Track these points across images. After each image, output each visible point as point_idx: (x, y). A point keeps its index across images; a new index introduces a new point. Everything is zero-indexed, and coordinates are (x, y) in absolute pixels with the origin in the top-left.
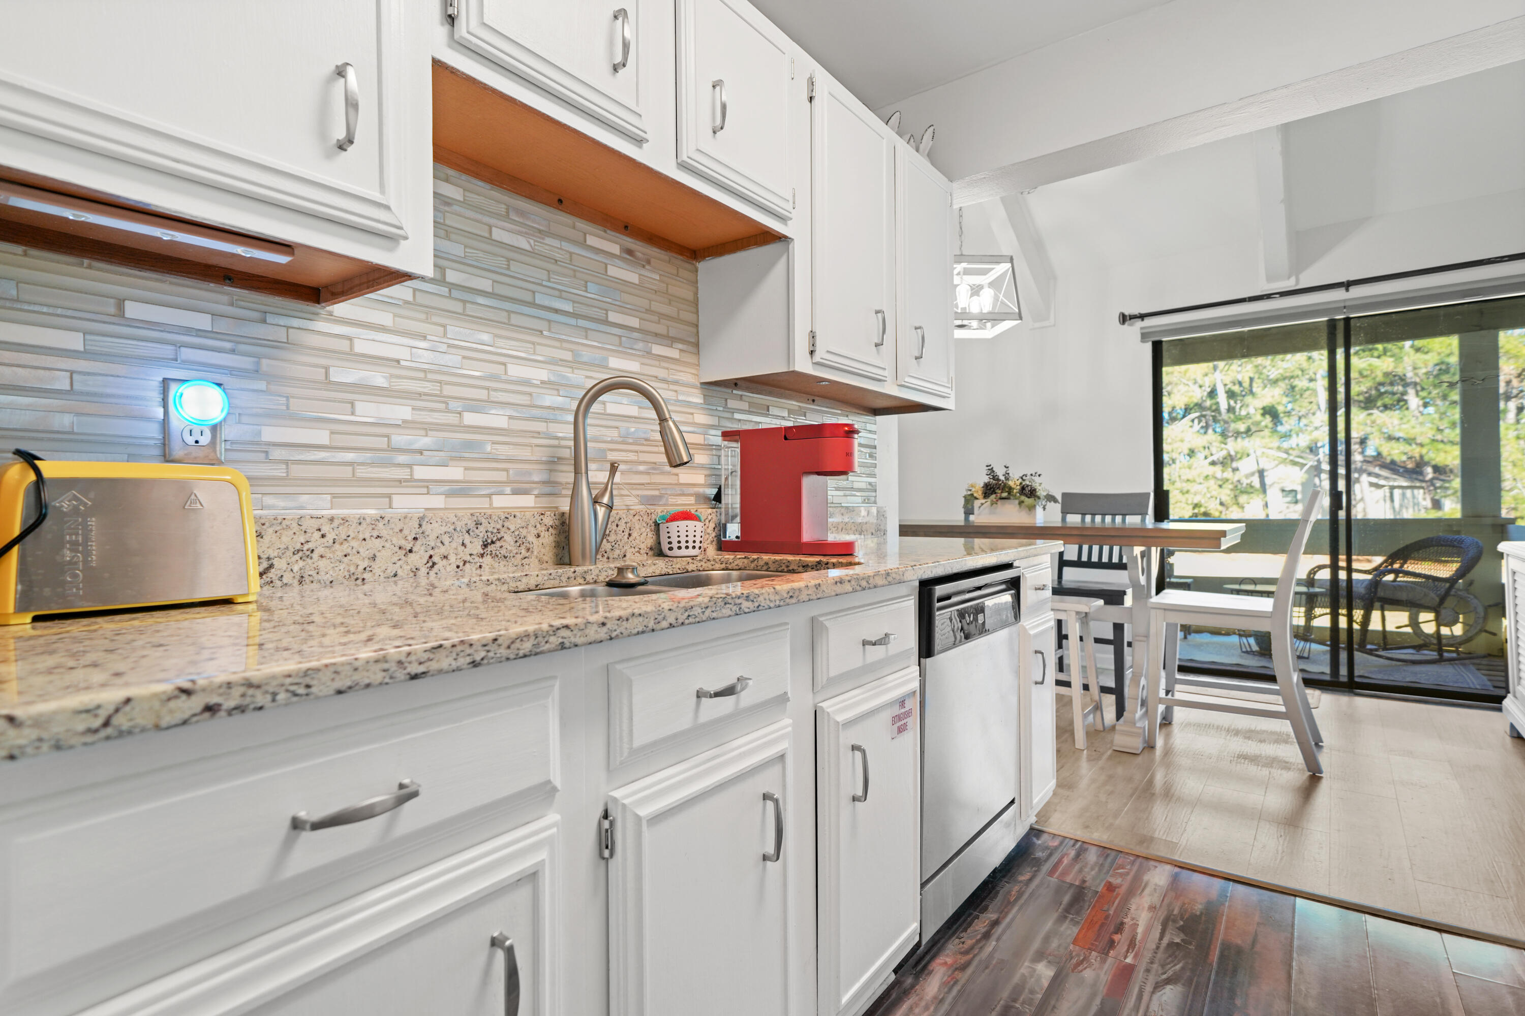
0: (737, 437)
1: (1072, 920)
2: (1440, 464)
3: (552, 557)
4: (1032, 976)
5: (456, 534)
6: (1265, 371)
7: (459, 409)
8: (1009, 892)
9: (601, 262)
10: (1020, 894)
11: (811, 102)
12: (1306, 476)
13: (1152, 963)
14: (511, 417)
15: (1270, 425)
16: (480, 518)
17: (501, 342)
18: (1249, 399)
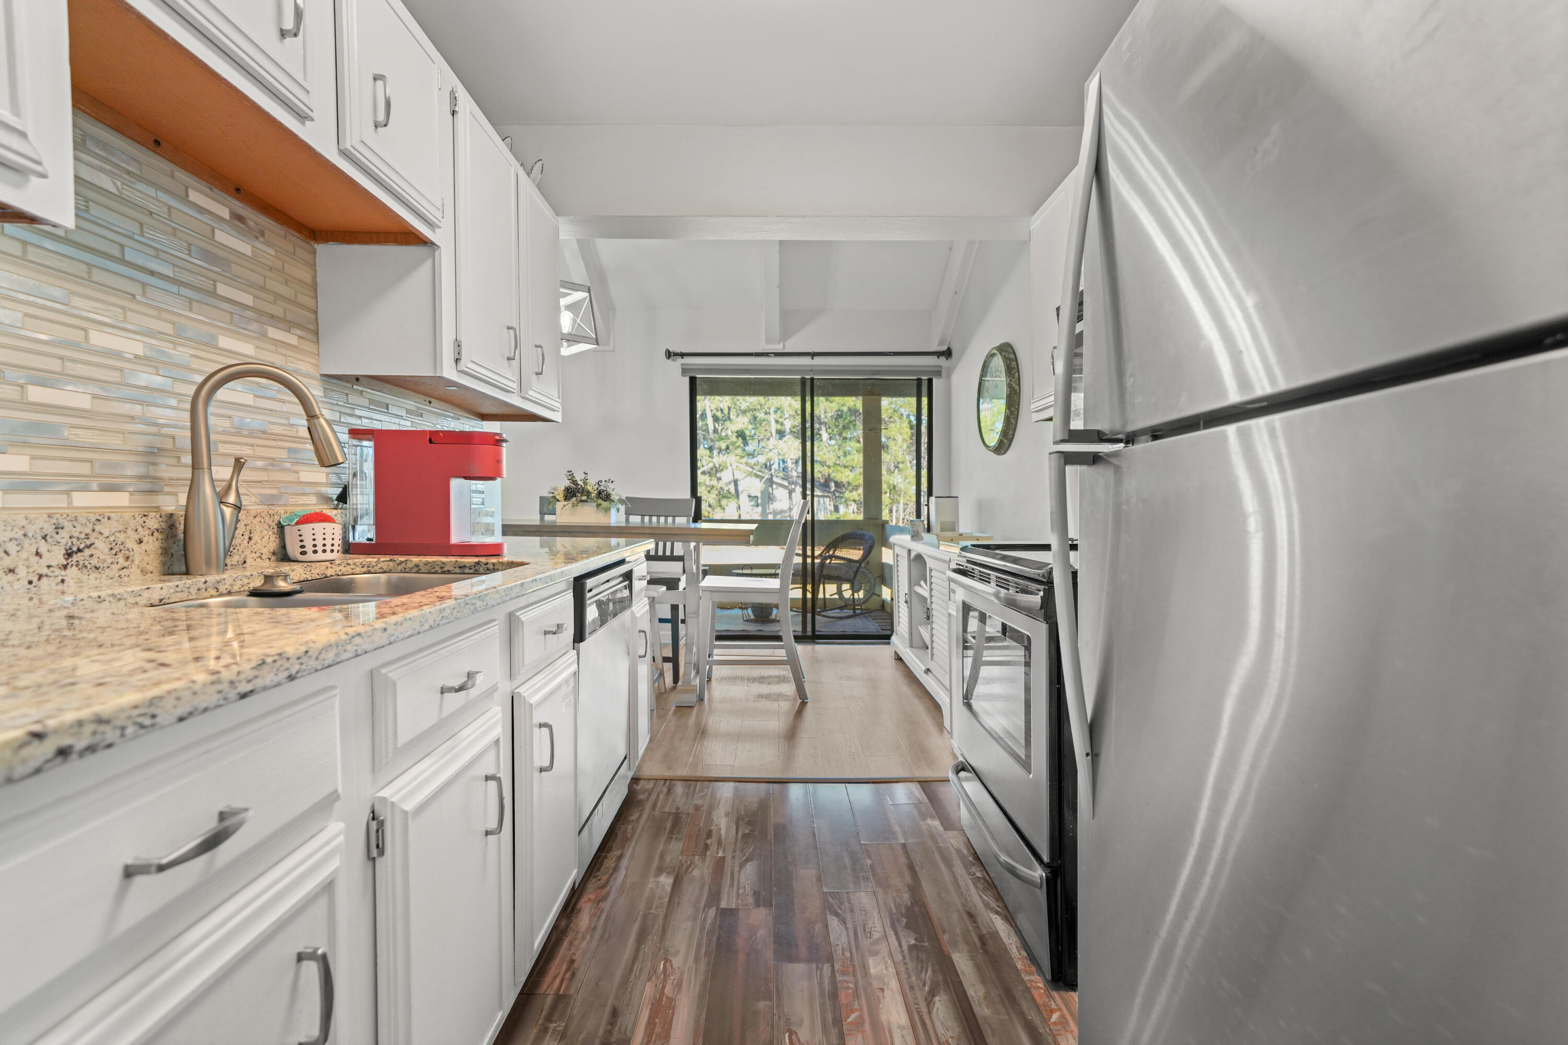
0: (370, 436)
1: (676, 838)
2: (839, 481)
3: (159, 566)
4: (657, 887)
5: (26, 542)
6: (738, 403)
7: (22, 381)
8: (625, 832)
9: (210, 225)
10: (634, 830)
11: (453, 115)
12: (764, 486)
13: (735, 851)
14: (95, 397)
15: (742, 445)
16: (61, 521)
17: (77, 302)
18: (728, 423)
